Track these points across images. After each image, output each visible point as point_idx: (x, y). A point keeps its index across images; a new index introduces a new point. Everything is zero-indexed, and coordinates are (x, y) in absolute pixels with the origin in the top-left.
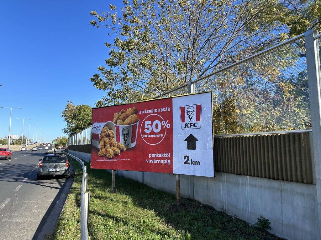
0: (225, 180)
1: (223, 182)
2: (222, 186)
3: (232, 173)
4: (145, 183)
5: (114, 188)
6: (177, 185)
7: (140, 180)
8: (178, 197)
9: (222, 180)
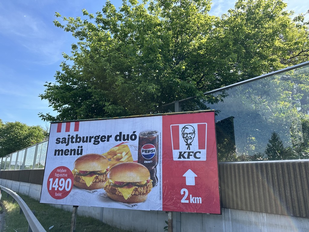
1: (227, 220)
2: (225, 226)
5: (73, 231)
7: (98, 218)
9: (225, 218)
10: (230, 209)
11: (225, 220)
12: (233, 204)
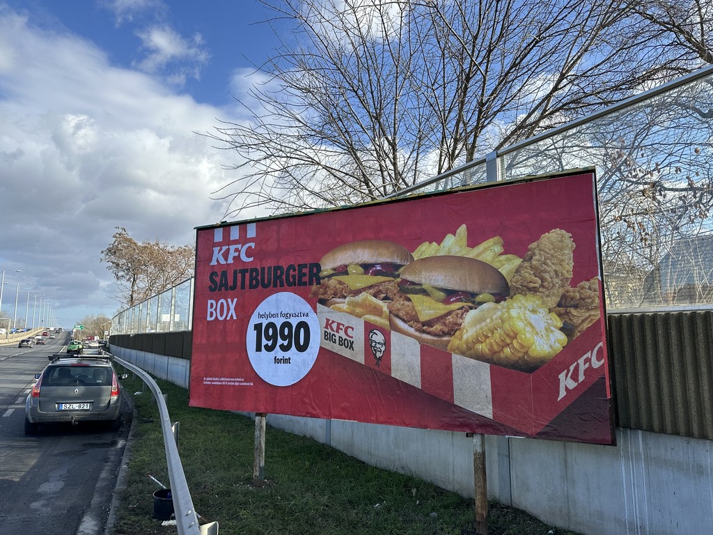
0: (637, 454)
1: (632, 458)
2: (628, 472)
3: (676, 433)
4: (333, 444)
5: (260, 468)
6: (476, 469)
7: (321, 436)
8: (482, 507)
9: (627, 452)
10: (640, 432)
11: (627, 457)
12: (650, 418)
